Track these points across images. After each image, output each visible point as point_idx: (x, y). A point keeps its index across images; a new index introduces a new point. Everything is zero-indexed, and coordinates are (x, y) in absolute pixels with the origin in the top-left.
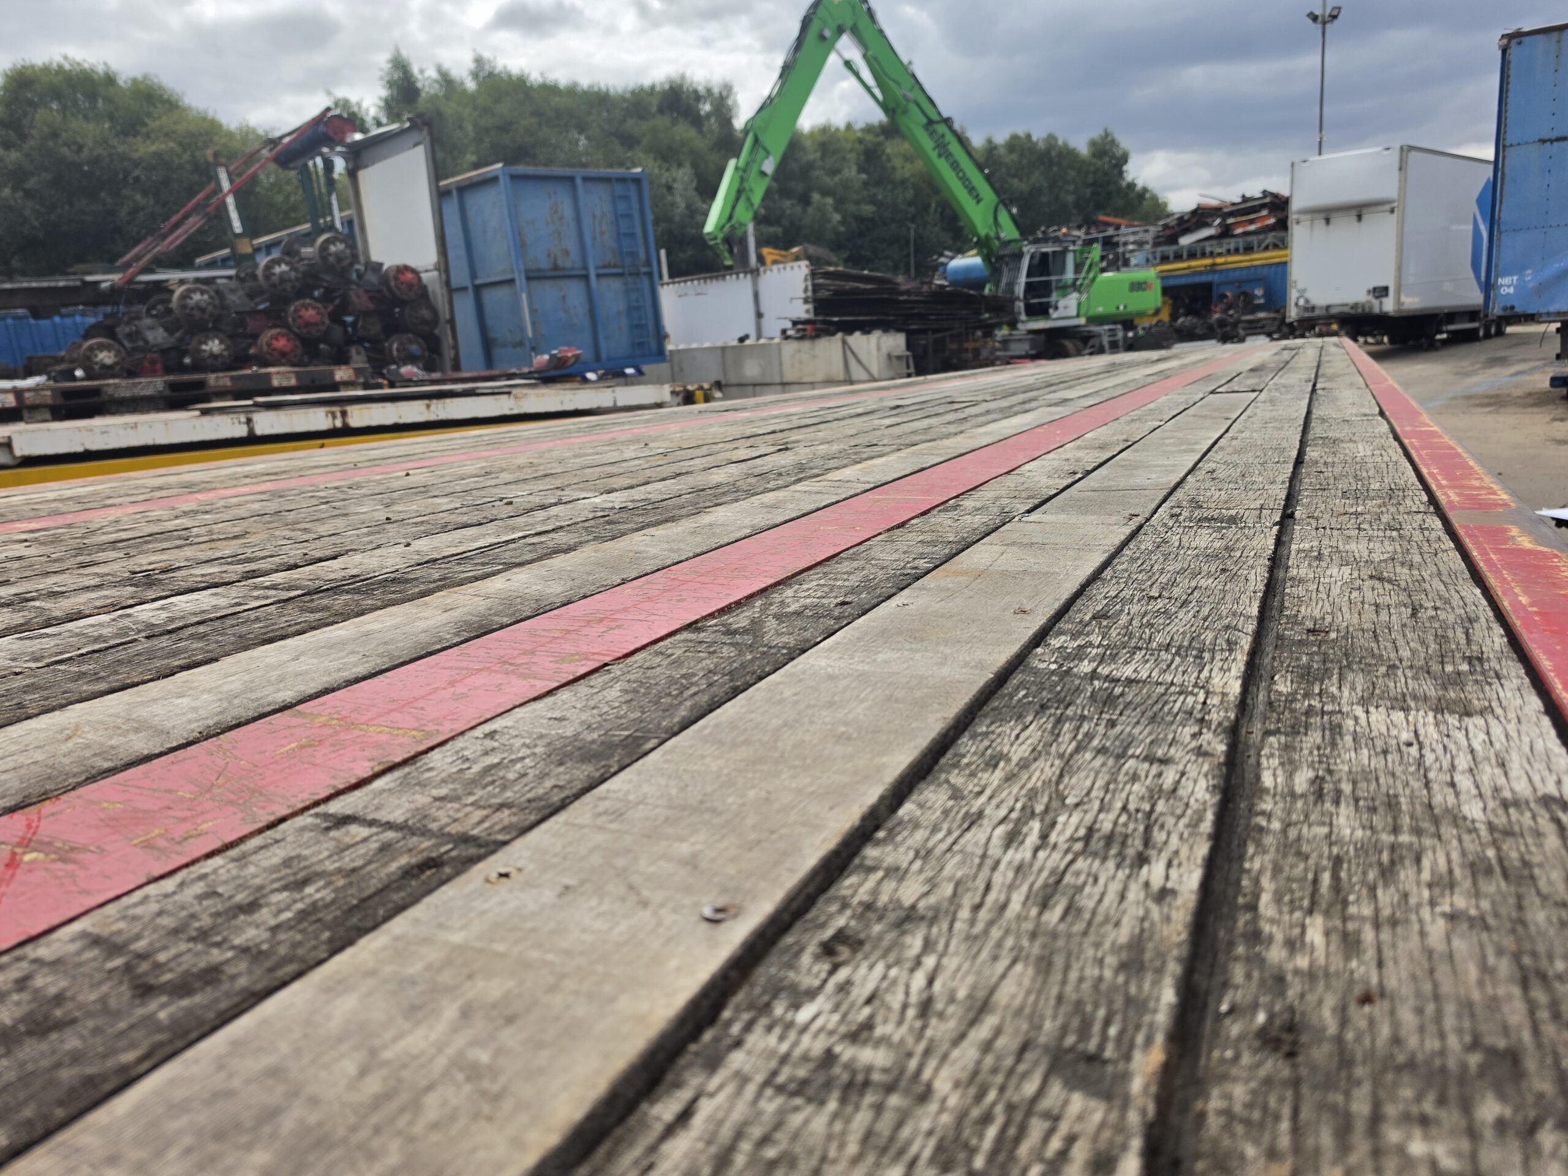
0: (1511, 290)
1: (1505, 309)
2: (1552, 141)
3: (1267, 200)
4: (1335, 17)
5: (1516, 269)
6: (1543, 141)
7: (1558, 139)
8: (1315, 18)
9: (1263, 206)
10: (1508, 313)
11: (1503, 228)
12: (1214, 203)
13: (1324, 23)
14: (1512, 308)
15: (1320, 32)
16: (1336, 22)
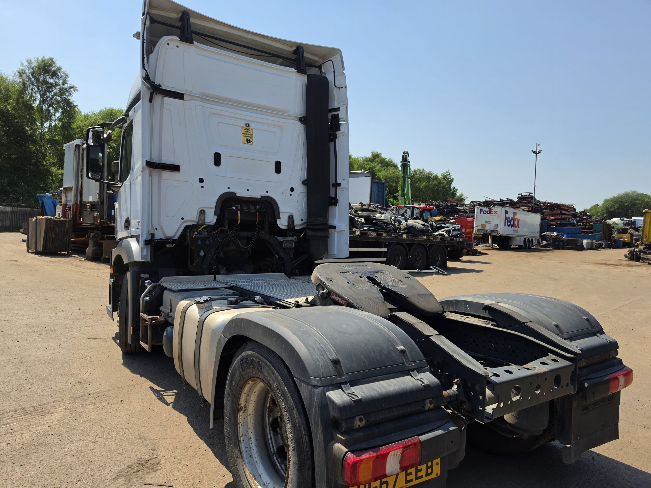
3: (509, 201)
8: (534, 152)
9: (507, 203)
12: (490, 200)
13: (536, 154)
16: (540, 154)
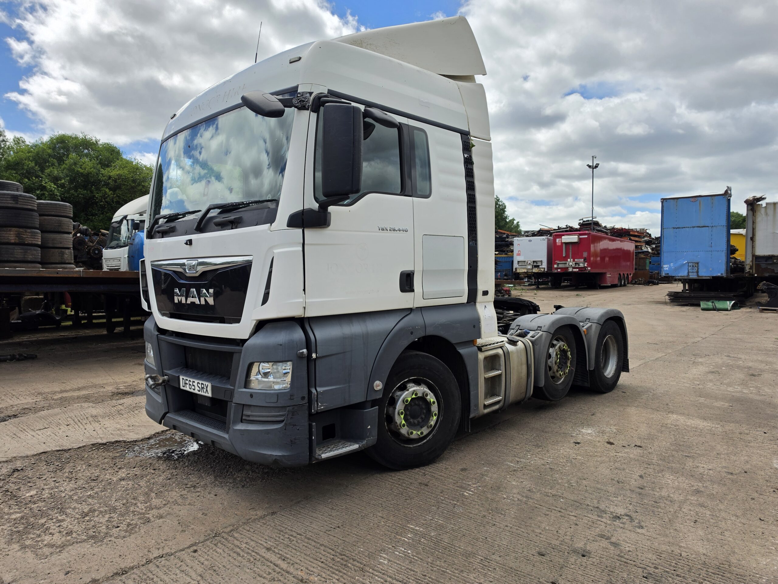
0: (667, 269)
1: (666, 274)
2: (676, 228)
3: (568, 229)
4: (597, 167)
5: (669, 263)
6: (674, 228)
7: (678, 228)
8: (590, 166)
9: (566, 231)
10: (667, 275)
11: (664, 251)
12: (546, 228)
13: (593, 169)
14: (668, 274)
15: (592, 171)
